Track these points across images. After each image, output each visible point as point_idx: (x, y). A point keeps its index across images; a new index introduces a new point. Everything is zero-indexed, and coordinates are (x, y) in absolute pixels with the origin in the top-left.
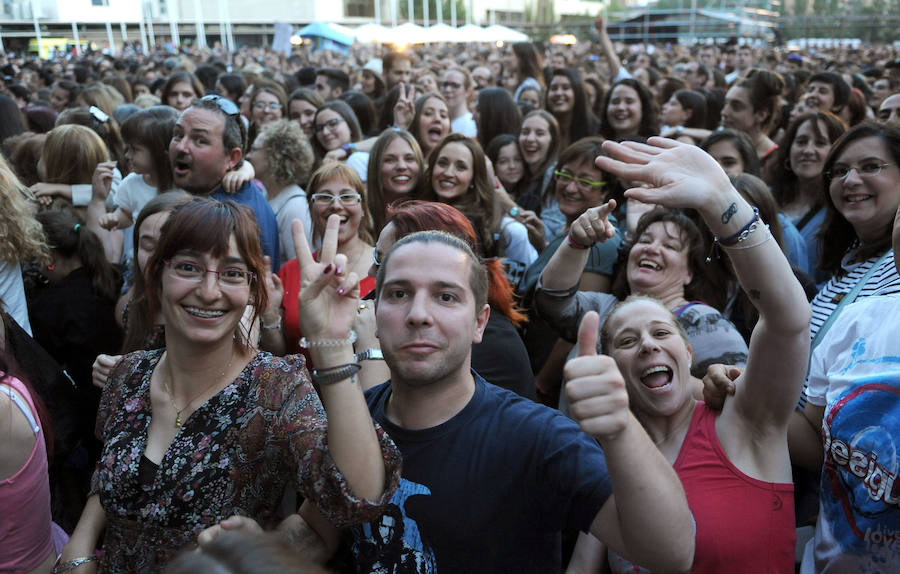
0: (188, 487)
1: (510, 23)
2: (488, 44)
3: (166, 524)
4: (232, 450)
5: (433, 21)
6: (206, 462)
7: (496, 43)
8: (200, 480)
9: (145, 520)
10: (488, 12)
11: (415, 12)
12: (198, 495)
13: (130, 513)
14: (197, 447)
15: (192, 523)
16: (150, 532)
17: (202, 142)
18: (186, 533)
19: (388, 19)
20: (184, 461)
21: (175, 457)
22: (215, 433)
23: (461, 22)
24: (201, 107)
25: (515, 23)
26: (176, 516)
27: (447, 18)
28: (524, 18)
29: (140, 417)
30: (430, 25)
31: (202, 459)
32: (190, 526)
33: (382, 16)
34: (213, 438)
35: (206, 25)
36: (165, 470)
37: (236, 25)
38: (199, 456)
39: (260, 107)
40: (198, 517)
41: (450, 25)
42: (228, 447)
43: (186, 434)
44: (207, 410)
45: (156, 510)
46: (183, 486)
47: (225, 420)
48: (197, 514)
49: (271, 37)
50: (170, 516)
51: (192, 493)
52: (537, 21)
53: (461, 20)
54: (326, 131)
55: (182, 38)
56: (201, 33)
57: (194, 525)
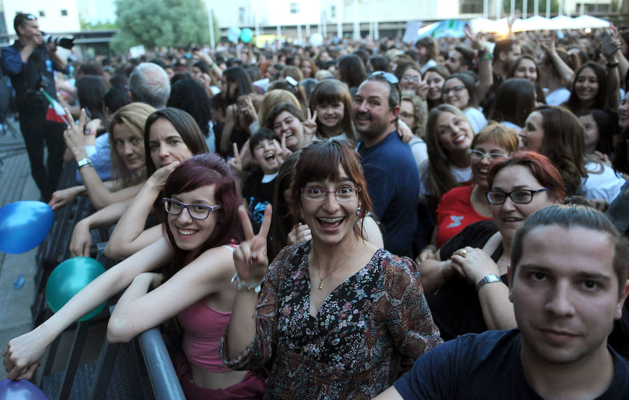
0: (336, 336)
1: (596, 13)
2: (578, 30)
3: (319, 359)
4: (367, 316)
5: (530, 14)
6: (349, 320)
7: (584, 29)
8: (345, 332)
9: (305, 354)
10: (578, 5)
11: (516, 8)
12: (343, 342)
13: (297, 348)
14: (342, 309)
15: (336, 361)
16: (307, 363)
17: (375, 104)
18: (331, 368)
19: (493, 14)
20: (333, 318)
21: (327, 314)
22: (355, 301)
23: (554, 14)
24: (373, 80)
25: (601, 13)
26: (326, 354)
27: (542, 12)
28: (610, 9)
29: (303, 282)
30: (528, 17)
31: (346, 318)
32: (334, 363)
33: (489, 12)
34: (353, 305)
35: (361, 24)
36: (320, 322)
37: (380, 23)
38: (344, 315)
39: (406, 79)
40: (341, 358)
41: (545, 16)
42: (365, 313)
43: (333, 299)
44: (348, 284)
45: (314, 349)
46: (333, 335)
47: (361, 293)
48: (340, 356)
49: (404, 31)
50: (322, 353)
51: (338, 340)
52: (622, 10)
53: (554, 13)
54: (451, 94)
55: (344, 33)
56: (357, 30)
57: (337, 363)
